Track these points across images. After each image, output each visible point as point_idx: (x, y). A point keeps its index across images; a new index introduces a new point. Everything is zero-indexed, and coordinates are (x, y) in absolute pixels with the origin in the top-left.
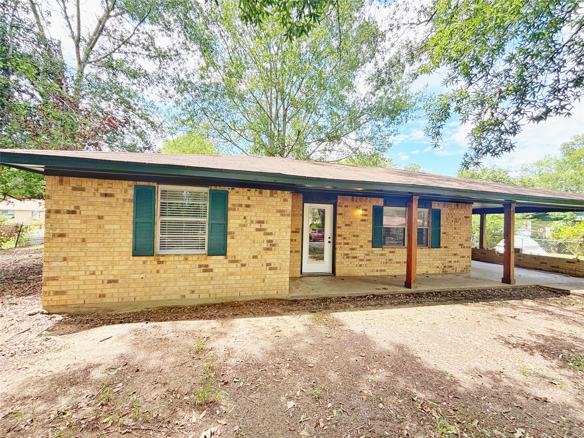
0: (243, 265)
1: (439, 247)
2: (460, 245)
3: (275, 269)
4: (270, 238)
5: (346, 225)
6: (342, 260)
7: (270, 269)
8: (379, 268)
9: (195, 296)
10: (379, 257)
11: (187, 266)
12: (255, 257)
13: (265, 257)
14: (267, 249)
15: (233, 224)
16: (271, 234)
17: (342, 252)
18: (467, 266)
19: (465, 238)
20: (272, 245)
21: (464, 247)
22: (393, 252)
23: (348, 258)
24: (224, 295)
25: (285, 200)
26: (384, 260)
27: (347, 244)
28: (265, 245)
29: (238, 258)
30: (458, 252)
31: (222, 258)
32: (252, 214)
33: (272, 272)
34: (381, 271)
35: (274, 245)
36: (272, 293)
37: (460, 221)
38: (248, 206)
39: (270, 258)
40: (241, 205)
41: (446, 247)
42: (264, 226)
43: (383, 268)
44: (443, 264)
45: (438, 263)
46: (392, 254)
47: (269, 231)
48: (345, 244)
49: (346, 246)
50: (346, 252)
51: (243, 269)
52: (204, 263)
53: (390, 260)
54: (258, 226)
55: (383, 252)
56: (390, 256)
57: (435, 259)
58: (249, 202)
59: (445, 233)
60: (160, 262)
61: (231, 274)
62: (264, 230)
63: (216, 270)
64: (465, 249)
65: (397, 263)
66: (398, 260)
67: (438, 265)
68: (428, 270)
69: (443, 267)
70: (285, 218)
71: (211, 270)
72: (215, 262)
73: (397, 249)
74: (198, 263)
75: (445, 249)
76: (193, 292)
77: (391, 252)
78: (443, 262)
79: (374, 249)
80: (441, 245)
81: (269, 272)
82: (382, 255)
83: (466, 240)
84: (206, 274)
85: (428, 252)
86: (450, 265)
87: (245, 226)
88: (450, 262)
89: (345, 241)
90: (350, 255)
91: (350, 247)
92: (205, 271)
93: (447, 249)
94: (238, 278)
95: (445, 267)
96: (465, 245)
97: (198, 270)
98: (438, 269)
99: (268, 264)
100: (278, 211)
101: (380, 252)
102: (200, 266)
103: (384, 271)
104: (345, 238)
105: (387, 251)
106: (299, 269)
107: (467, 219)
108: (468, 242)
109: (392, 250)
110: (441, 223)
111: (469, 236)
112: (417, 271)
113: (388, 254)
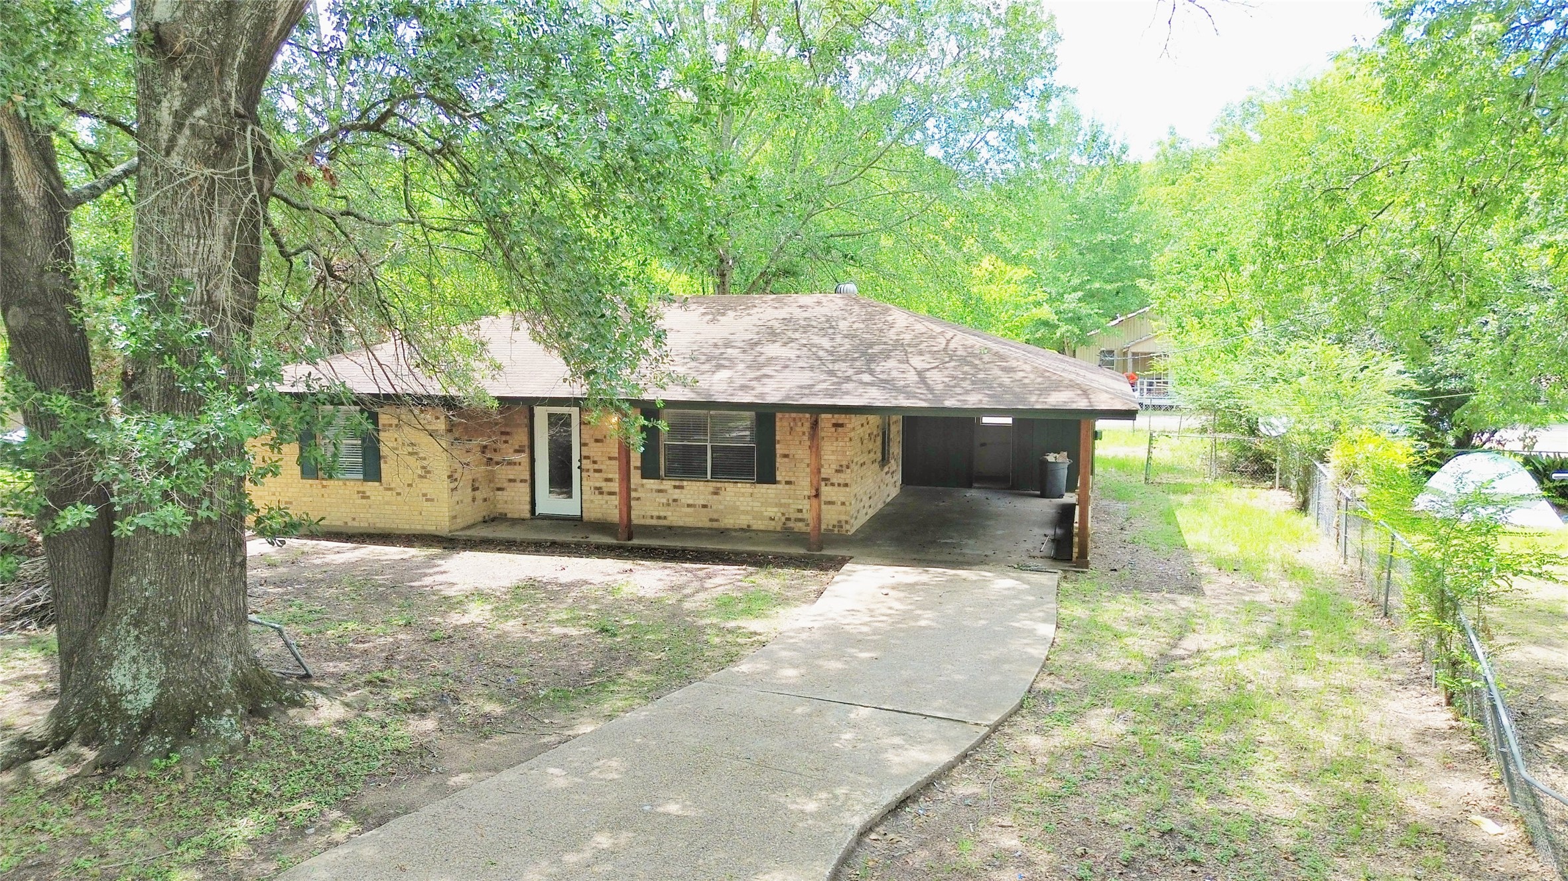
0: (398, 494)
1: (773, 481)
2: (823, 480)
3: (432, 500)
4: (425, 463)
5: (597, 441)
6: (592, 497)
7: (427, 500)
8: (655, 514)
9: (356, 524)
10: (655, 494)
11: (347, 492)
12: (410, 485)
13: (420, 486)
14: (421, 477)
15: (385, 447)
16: (424, 459)
17: (591, 484)
18: (840, 522)
19: (834, 467)
20: (426, 472)
21: (833, 485)
22: (681, 487)
23: (601, 493)
24: (382, 525)
26: (665, 501)
27: (599, 471)
28: (419, 472)
29: (393, 486)
31: (377, 484)
32: (403, 436)
33: (429, 504)
34: (659, 518)
35: (429, 472)
36: (430, 528)
38: (397, 426)
39: (425, 486)
40: (391, 425)
41: (788, 483)
42: (416, 450)
43: (662, 514)
44: (783, 514)
45: (772, 511)
46: (677, 491)
47: (421, 455)
48: (596, 471)
49: (597, 475)
50: (598, 485)
51: (399, 498)
52: (361, 489)
53: (675, 500)
54: (410, 450)
55: (662, 487)
56: (677, 494)
57: (765, 504)
58: (398, 422)
59: (786, 456)
60: (324, 487)
61: (388, 503)
62: (417, 454)
63: (372, 498)
64: (836, 488)
65: (689, 506)
66: (691, 502)
67: (772, 515)
68: (751, 522)
69: (783, 519)
70: (437, 440)
71: (368, 497)
72: (371, 487)
73: (685, 483)
74: (356, 489)
75: (787, 487)
76: (354, 519)
77: (675, 487)
78: (782, 510)
79: (645, 481)
80: (778, 478)
81: (425, 504)
82: (660, 491)
83: (837, 471)
84: (364, 501)
85: (750, 491)
86: (800, 516)
87: (396, 449)
88: (800, 511)
89: (596, 467)
90: (605, 490)
91: (605, 476)
92: (363, 498)
93: (792, 487)
94: (394, 508)
95: (788, 519)
96: (834, 480)
97: (356, 496)
98: (773, 523)
99: (424, 495)
100: (431, 431)
101: (656, 487)
102: (358, 492)
103: (665, 518)
104: (595, 462)
105: (668, 484)
106: (528, 507)
107: (840, 429)
108: (842, 475)
109: (677, 483)
110: (778, 438)
111: (844, 463)
112: (728, 522)
113: (671, 491)
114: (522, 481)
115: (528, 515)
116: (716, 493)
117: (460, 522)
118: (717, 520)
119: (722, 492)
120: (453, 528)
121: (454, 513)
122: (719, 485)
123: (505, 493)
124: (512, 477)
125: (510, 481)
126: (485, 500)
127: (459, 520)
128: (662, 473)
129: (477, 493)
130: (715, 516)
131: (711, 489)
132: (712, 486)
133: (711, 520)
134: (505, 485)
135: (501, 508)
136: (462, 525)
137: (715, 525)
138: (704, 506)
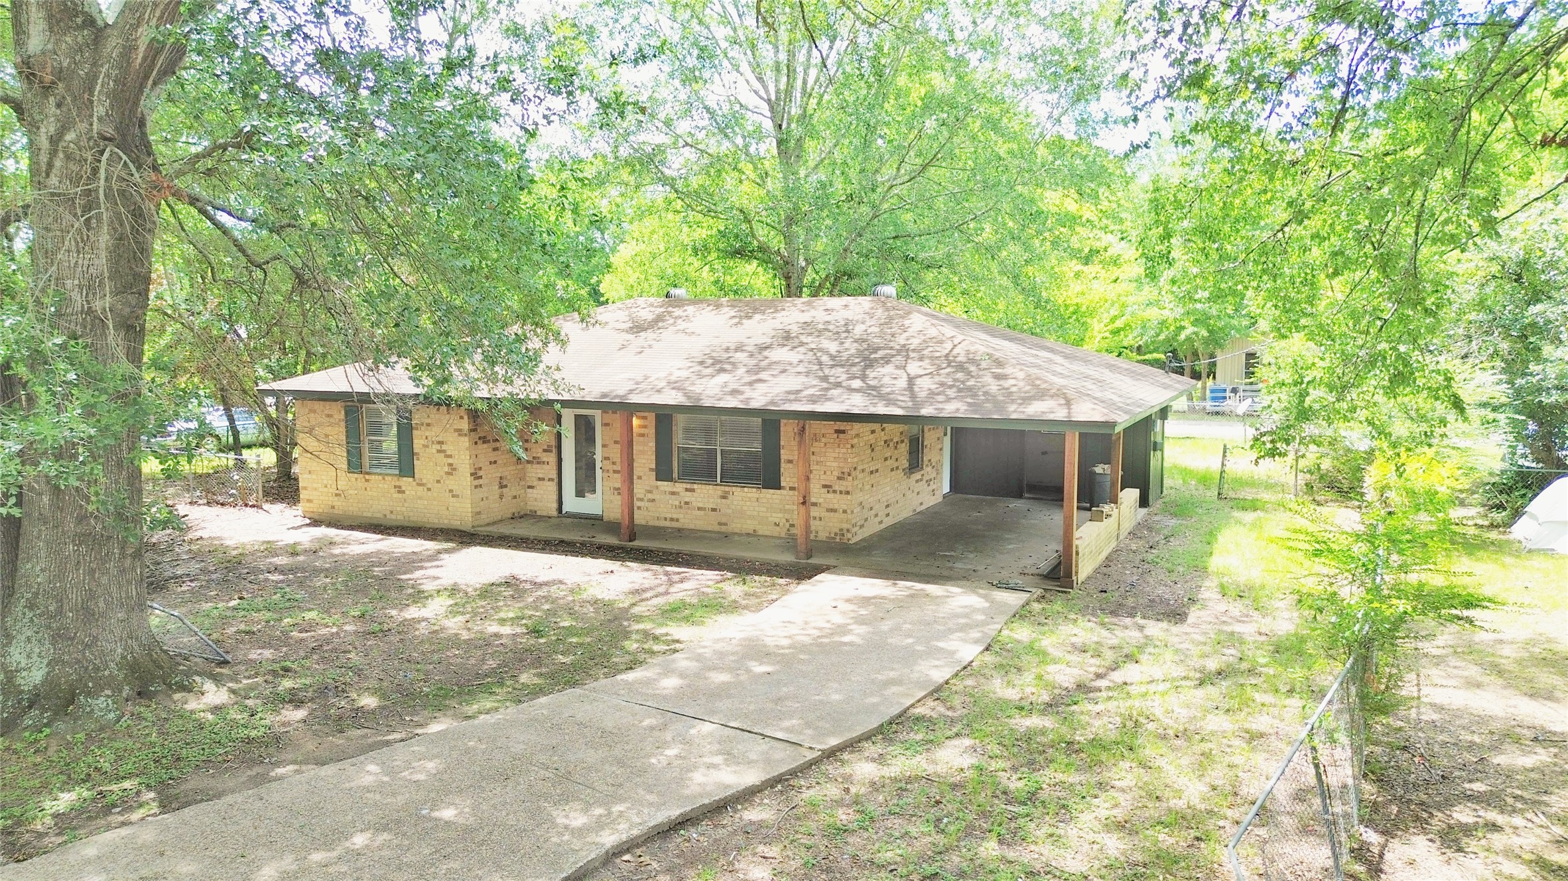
0: (429, 489)
1: (779, 487)
2: (825, 486)
3: (457, 496)
4: (450, 461)
5: (616, 442)
6: (612, 498)
7: (453, 496)
8: (669, 516)
9: (393, 517)
10: (668, 496)
11: (386, 486)
12: (438, 482)
13: (447, 482)
14: (448, 473)
15: (418, 444)
16: (450, 456)
17: (611, 485)
18: (841, 530)
19: (836, 473)
21: (835, 492)
22: (693, 490)
24: (415, 518)
25: (462, 418)
26: (677, 503)
27: (618, 472)
28: (446, 469)
29: (424, 481)
30: (821, 500)
31: (411, 479)
32: (431, 433)
33: (455, 500)
34: (672, 520)
35: (455, 469)
36: (456, 524)
37: (823, 440)
38: (428, 425)
39: (451, 483)
40: (422, 424)
41: (791, 488)
42: (444, 447)
43: (675, 516)
44: (787, 521)
45: (777, 517)
46: (688, 493)
47: (449, 453)
49: (616, 476)
50: (616, 485)
51: (429, 493)
52: (397, 484)
53: (687, 503)
54: (439, 447)
55: (675, 490)
56: (688, 497)
57: (771, 509)
58: (429, 421)
59: (790, 462)
60: (367, 481)
61: (420, 498)
62: (444, 451)
63: (407, 492)
64: (838, 496)
65: (699, 509)
66: (700, 505)
67: (777, 521)
68: (758, 527)
69: (787, 525)
70: (462, 439)
71: (403, 492)
72: (406, 482)
73: (695, 486)
74: (393, 483)
75: (791, 492)
76: (391, 512)
77: (687, 490)
78: (787, 516)
79: (659, 483)
80: (783, 484)
81: (452, 499)
82: (673, 493)
83: (839, 478)
84: (400, 495)
85: (757, 495)
87: (427, 446)
89: (615, 468)
92: (399, 492)
93: (796, 493)
94: (426, 502)
95: (792, 526)
96: (836, 488)
97: (393, 490)
98: (777, 529)
99: (451, 491)
100: (456, 430)
101: (669, 489)
102: (395, 487)
103: (677, 520)
104: (614, 463)
105: (680, 487)
106: (555, 505)
107: (841, 435)
108: (844, 483)
109: (689, 486)
110: (782, 443)
111: (846, 470)
112: (736, 526)
113: (683, 493)
114: (550, 480)
115: (555, 513)
116: (724, 497)
117: (484, 518)
118: (725, 524)
119: (730, 497)
120: (477, 523)
121: (478, 510)
122: (727, 489)
123: (535, 491)
124: (541, 476)
125: (540, 479)
126: (515, 497)
127: (483, 516)
128: (675, 475)
129: (504, 490)
130: (724, 521)
131: (720, 493)
132: (720, 490)
133: (720, 524)
134: (535, 483)
135: (532, 505)
136: (487, 521)
137: (723, 529)
138: (714, 510)
